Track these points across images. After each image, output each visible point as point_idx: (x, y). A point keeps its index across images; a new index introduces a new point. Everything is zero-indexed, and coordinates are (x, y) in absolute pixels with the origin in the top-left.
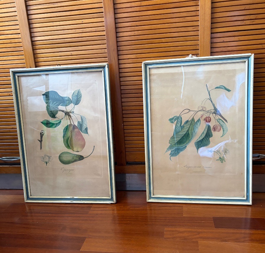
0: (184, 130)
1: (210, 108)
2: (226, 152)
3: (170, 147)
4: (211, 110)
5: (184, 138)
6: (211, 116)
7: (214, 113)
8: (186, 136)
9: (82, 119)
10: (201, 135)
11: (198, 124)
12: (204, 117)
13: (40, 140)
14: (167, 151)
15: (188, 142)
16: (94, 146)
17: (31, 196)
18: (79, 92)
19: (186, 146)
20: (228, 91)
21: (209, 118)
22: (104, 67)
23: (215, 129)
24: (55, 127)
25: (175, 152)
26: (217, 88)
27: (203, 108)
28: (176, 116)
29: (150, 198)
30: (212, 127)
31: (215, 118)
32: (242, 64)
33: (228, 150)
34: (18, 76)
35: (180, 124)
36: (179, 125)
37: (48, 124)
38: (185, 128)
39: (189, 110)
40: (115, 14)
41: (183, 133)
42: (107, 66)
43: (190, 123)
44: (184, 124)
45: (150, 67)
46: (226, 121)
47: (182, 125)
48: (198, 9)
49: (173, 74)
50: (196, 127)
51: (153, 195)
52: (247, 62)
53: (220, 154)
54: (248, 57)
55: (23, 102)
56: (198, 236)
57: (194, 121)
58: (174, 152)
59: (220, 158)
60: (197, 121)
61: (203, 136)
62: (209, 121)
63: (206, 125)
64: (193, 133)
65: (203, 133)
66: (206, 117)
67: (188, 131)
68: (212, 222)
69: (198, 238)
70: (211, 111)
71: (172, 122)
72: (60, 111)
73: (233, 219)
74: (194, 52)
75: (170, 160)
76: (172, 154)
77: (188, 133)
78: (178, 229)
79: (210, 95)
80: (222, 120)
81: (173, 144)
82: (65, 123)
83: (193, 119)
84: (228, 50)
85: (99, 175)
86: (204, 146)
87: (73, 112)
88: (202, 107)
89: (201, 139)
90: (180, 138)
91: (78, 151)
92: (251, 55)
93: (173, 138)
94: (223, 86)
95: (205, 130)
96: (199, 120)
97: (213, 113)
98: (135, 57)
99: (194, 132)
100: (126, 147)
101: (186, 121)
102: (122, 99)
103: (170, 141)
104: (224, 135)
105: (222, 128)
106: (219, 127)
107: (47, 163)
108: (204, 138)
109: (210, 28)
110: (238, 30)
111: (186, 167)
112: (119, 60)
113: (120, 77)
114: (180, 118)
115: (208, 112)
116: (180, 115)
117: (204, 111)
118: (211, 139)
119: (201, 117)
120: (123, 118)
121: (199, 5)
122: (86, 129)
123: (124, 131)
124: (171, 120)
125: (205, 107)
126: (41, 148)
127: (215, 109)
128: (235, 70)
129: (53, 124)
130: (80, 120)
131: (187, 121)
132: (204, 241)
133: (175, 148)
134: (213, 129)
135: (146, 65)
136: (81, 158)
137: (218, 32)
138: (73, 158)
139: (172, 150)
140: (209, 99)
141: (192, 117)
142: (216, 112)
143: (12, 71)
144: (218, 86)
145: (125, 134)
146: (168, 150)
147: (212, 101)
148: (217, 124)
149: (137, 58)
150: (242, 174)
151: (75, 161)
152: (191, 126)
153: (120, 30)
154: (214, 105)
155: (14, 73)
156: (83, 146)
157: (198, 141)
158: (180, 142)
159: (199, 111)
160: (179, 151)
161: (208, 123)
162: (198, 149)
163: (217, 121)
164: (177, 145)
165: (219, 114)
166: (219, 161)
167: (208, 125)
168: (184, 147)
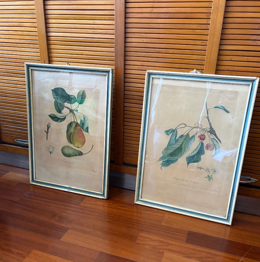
0: (178, 144)
1: (207, 126)
2: (215, 171)
3: (163, 158)
4: (207, 129)
5: (177, 151)
6: (206, 134)
7: (209, 132)
8: (179, 150)
9: (84, 118)
10: (194, 151)
11: (192, 140)
12: (198, 135)
13: (47, 131)
14: (159, 161)
15: (180, 156)
16: (93, 145)
17: (36, 179)
18: (84, 92)
19: (177, 159)
20: (227, 112)
21: (204, 136)
22: (108, 72)
23: (208, 147)
24: (61, 122)
26: (216, 107)
28: (172, 129)
29: (138, 200)
30: (205, 145)
31: (210, 137)
32: (246, 87)
33: (217, 170)
34: (31, 70)
35: (175, 137)
36: (173, 138)
37: (54, 118)
38: (179, 141)
39: (186, 125)
40: (126, 18)
41: (177, 146)
42: (111, 71)
43: (184, 138)
45: (153, 76)
46: (220, 141)
47: (177, 138)
48: (209, 23)
49: (174, 87)
50: (190, 142)
51: (141, 198)
52: (251, 85)
53: (209, 173)
54: (253, 81)
55: (35, 94)
56: (166, 247)
57: (189, 136)
58: (165, 162)
59: (208, 176)
60: (191, 137)
63: (200, 142)
64: (186, 148)
65: (196, 149)
66: (201, 134)
67: (182, 145)
68: (185, 235)
69: (165, 249)
71: (168, 134)
72: (66, 107)
73: (206, 236)
74: (199, 67)
75: (161, 169)
76: (163, 164)
77: (182, 147)
78: (151, 237)
79: (208, 114)
80: (216, 140)
81: (165, 155)
82: (70, 119)
83: (188, 135)
84: (234, 70)
85: (94, 171)
86: (195, 162)
87: (77, 110)
88: (198, 124)
89: (193, 154)
90: (173, 151)
91: (79, 147)
92: (256, 79)
93: (166, 149)
94: (223, 107)
95: (198, 147)
96: (193, 136)
97: (208, 132)
98: (141, 65)
99: (188, 147)
100: (124, 149)
101: (181, 135)
102: (125, 104)
103: (164, 151)
104: (215, 154)
105: (214, 148)
106: (212, 147)
107: (51, 153)
108: (196, 154)
109: (219, 44)
110: (248, 50)
111: (175, 178)
112: (126, 66)
113: (125, 82)
114: (175, 132)
115: (203, 130)
116: (176, 129)
117: (200, 128)
118: (202, 156)
119: (196, 134)
120: (124, 121)
121: (210, 19)
122: (87, 128)
123: (124, 134)
124: (167, 132)
125: (201, 125)
126: (47, 139)
127: (211, 128)
128: (237, 91)
129: (59, 119)
130: (83, 119)
131: (182, 136)
132: (170, 254)
133: (167, 159)
134: (206, 147)
135: (150, 74)
136: (81, 154)
137: (227, 49)
138: (73, 153)
139: (164, 160)
140: (206, 117)
141: (187, 133)
142: (212, 131)
143: (26, 64)
144: (218, 106)
145: (124, 137)
147: (209, 120)
148: (210, 143)
149: (142, 65)
150: (227, 195)
151: (75, 155)
152: (185, 141)
153: (129, 35)
154: (210, 124)
155: (28, 66)
156: (83, 143)
157: (190, 156)
158: (172, 154)
159: (195, 128)
160: (170, 163)
161: (202, 141)
162: (188, 164)
163: (211, 140)
164: (170, 157)
165: (214, 133)
166: (207, 179)
167: (202, 142)
168: (175, 159)
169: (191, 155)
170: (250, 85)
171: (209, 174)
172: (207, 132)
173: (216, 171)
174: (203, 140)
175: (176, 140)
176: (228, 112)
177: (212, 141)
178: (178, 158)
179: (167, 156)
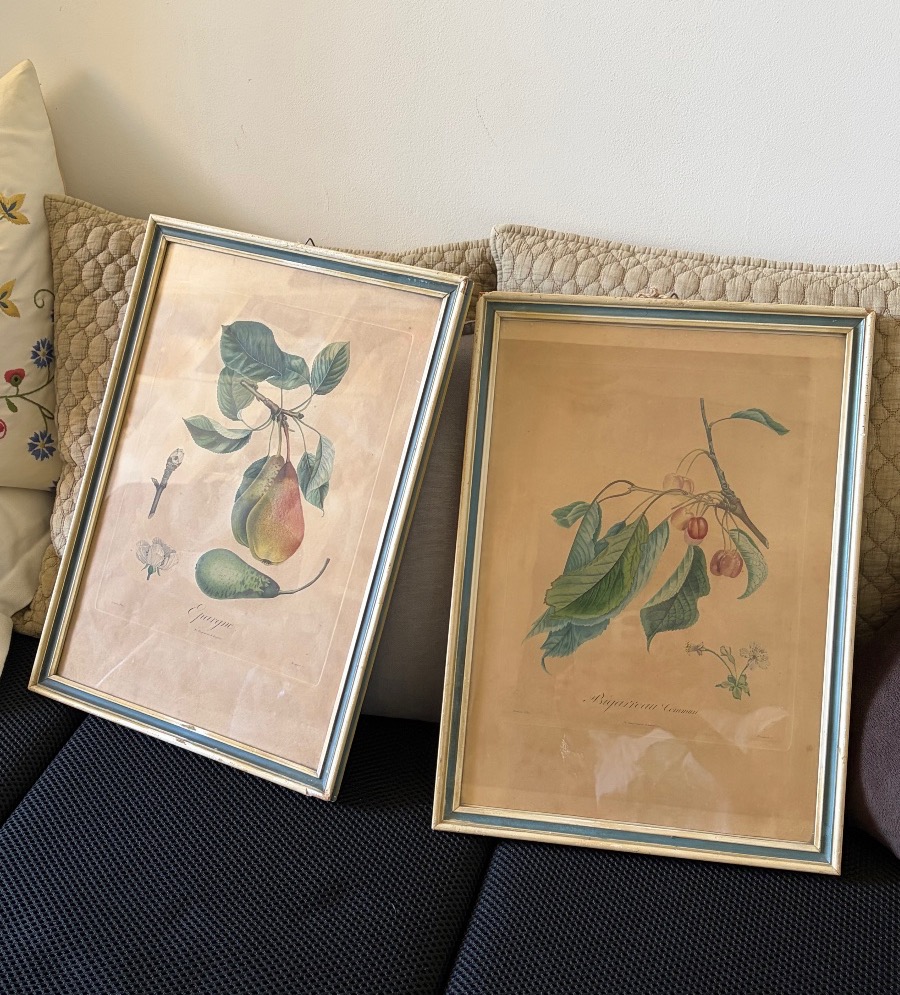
0: (607, 558)
1: (706, 483)
2: (754, 657)
3: (548, 619)
4: (712, 495)
5: (603, 586)
6: (710, 516)
7: (720, 506)
8: (612, 582)
10: (668, 583)
11: (660, 541)
12: (684, 517)
14: (532, 633)
15: (617, 607)
16: (328, 561)
19: (608, 622)
20: (777, 430)
21: (702, 524)
23: (719, 566)
25: (563, 640)
26: (735, 416)
27: (681, 485)
28: (579, 503)
29: (449, 814)
30: (708, 558)
31: (725, 525)
32: (835, 342)
33: (762, 651)
35: (592, 533)
36: (588, 538)
38: (611, 549)
39: (632, 485)
41: (601, 568)
43: (627, 534)
44: (607, 536)
46: (763, 540)
47: (600, 537)
50: (652, 551)
52: (850, 336)
53: (730, 665)
54: (856, 320)
57: (647, 529)
58: (560, 638)
59: (732, 679)
60: (655, 531)
61: (675, 588)
62: (702, 533)
63: (689, 547)
64: (636, 572)
65: (676, 576)
66: (689, 516)
67: (620, 562)
70: (710, 497)
71: (566, 524)
75: (541, 667)
76: (552, 646)
77: (621, 571)
79: (710, 440)
80: (747, 536)
81: (559, 607)
83: (642, 521)
85: (307, 673)
86: (673, 626)
88: (678, 477)
89: (665, 597)
90: (590, 587)
92: (865, 315)
93: (559, 583)
94: (761, 412)
95: (682, 566)
96: (663, 527)
97: (716, 506)
99: (643, 568)
101: (616, 525)
103: (550, 593)
104: (750, 590)
105: (744, 565)
106: (736, 562)
108: (675, 597)
111: (599, 700)
114: (594, 512)
115: (699, 499)
116: (598, 500)
117: (685, 494)
118: (702, 603)
119: (674, 516)
124: (562, 516)
125: (689, 482)
127: (726, 491)
128: (807, 358)
131: (621, 526)
133: (566, 624)
134: (712, 565)
135: (491, 305)
139: (553, 629)
140: (706, 452)
141: (639, 513)
142: (730, 504)
144: (744, 410)
146: (537, 629)
147: (715, 462)
148: (728, 547)
150: (809, 749)
152: (633, 546)
154: (721, 477)
157: (653, 604)
158: (585, 603)
159: (666, 492)
160: (577, 638)
161: (695, 542)
162: (650, 636)
163: (731, 536)
164: (576, 613)
165: (738, 510)
166: (727, 692)
167: (695, 547)
168: (599, 622)
169: (658, 601)
170: (845, 334)
171: (732, 670)
172: (711, 509)
173: (758, 654)
174: (701, 537)
175: (600, 544)
176: (781, 430)
177: (734, 540)
178: (607, 617)
179: (568, 608)
